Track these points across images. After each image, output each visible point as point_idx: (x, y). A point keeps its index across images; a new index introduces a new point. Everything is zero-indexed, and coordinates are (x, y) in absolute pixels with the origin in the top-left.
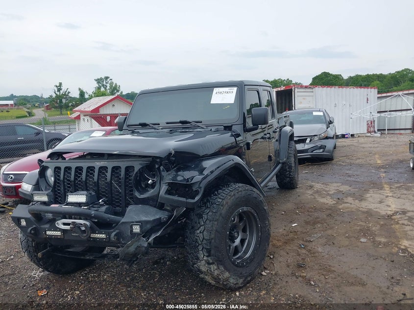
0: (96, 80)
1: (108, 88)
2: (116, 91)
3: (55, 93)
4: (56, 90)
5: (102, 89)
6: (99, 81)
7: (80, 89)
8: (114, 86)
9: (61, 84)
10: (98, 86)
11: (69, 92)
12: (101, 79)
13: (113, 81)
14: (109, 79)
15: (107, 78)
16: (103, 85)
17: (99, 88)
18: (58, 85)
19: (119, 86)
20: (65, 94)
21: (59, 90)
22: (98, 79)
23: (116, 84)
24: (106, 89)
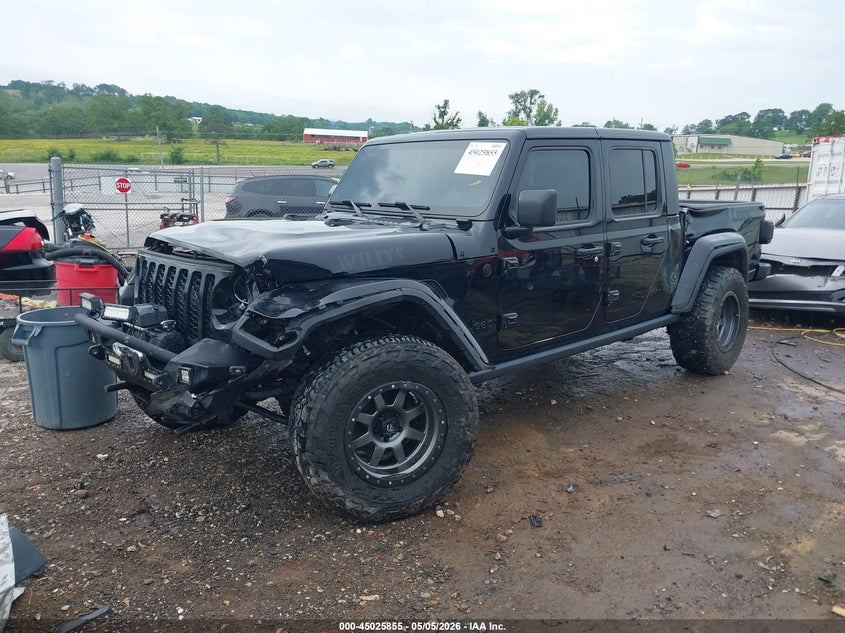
0: (512, 97)
1: (534, 113)
2: (547, 122)
3: (435, 119)
4: (438, 116)
5: (522, 116)
6: (517, 98)
7: (480, 114)
8: (545, 110)
9: (446, 102)
10: (513, 107)
11: (459, 120)
12: (523, 94)
13: (545, 99)
14: (537, 97)
15: (533, 93)
16: (525, 108)
17: (516, 114)
18: (442, 105)
19: (557, 110)
20: (452, 122)
21: (443, 114)
22: (517, 95)
23: (550, 107)
24: (528, 116)
